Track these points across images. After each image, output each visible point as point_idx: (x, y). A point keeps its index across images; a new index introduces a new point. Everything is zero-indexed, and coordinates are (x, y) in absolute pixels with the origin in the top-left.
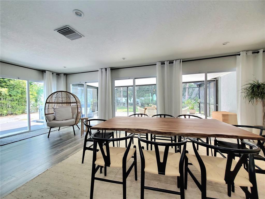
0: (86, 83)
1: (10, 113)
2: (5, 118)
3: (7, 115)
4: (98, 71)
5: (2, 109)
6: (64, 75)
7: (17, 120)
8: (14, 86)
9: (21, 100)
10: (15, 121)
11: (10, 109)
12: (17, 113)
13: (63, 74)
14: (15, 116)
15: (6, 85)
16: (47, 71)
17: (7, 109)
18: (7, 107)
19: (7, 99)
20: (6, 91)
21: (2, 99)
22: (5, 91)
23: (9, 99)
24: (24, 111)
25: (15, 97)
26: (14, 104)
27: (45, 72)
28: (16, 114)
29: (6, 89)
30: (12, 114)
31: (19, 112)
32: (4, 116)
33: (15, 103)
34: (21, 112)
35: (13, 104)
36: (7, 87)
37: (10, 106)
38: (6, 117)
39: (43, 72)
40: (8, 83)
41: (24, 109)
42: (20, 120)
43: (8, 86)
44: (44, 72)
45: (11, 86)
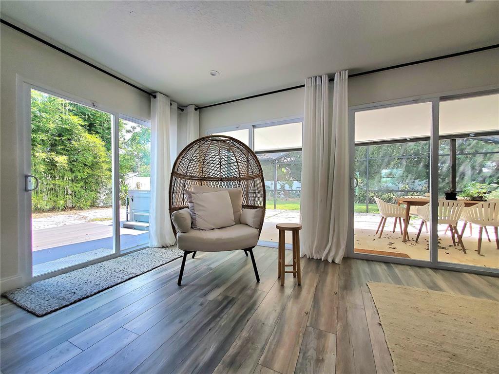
0: (253, 126)
1: (71, 206)
2: (61, 214)
3: (65, 209)
4: (304, 86)
5: (57, 196)
6: (196, 109)
7: (83, 221)
8: (79, 152)
9: (90, 179)
10: (80, 222)
11: (70, 197)
12: (82, 206)
13: (193, 107)
14: (79, 211)
15: (64, 149)
16: (159, 96)
17: (66, 196)
18: (66, 193)
19: (66, 177)
20: (65, 161)
21: (57, 178)
22: (63, 161)
23: (70, 178)
24: (95, 202)
25: (79, 174)
26: (77, 187)
27: (155, 97)
28: (81, 209)
29: (65, 157)
30: (73, 208)
31: (85, 203)
32: (60, 211)
33: (79, 185)
34: (88, 204)
35: (75, 188)
36: (66, 153)
37: (70, 192)
38: (62, 212)
39: (149, 95)
40: (68, 145)
41: (94, 198)
42: (89, 221)
43: (67, 151)
44: (153, 95)
45: (72, 152)
